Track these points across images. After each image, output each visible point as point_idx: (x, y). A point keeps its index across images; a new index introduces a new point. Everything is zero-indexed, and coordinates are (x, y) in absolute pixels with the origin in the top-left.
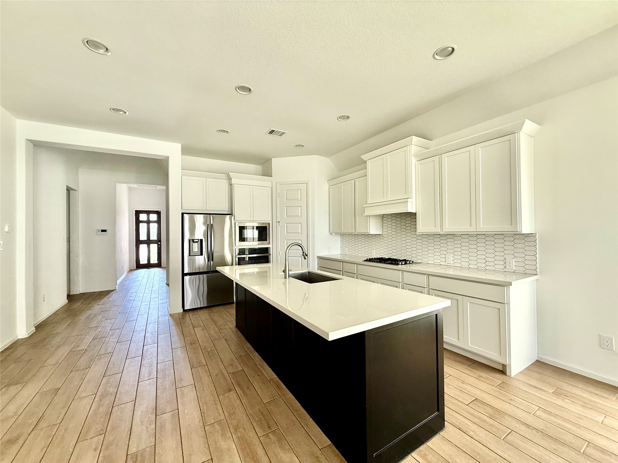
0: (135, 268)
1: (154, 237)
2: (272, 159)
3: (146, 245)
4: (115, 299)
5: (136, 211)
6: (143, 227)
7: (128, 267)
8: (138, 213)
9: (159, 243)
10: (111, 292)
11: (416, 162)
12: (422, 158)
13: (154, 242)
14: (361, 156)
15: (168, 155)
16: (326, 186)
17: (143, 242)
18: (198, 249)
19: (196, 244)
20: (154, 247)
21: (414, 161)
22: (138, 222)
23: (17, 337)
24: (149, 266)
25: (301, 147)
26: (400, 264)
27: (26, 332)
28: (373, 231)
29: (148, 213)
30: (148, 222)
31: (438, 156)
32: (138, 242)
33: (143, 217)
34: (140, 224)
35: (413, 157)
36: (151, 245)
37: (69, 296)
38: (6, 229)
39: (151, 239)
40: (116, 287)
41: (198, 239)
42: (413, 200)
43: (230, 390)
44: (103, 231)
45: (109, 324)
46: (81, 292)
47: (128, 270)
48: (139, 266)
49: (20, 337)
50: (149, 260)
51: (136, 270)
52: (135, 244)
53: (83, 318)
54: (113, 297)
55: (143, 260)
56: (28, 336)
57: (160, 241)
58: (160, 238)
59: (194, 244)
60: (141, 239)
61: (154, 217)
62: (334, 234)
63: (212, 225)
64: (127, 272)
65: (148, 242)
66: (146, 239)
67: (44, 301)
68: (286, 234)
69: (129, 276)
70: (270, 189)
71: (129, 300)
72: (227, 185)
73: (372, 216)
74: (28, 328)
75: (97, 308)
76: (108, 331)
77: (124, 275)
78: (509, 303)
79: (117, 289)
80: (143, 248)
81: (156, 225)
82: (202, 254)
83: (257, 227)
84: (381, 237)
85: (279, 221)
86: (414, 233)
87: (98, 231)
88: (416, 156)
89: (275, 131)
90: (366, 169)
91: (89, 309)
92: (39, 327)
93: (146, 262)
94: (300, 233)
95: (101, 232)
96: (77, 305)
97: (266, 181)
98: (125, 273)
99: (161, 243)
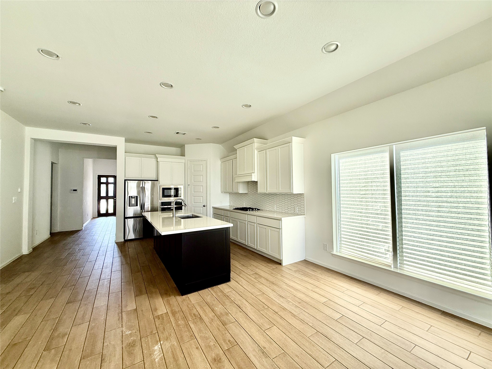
0: (97, 216)
1: (111, 194)
2: (185, 145)
3: (105, 200)
4: (81, 235)
5: (98, 175)
6: (103, 187)
7: (92, 216)
8: (100, 177)
9: (115, 199)
10: (79, 231)
11: (258, 152)
12: (260, 150)
13: (111, 198)
14: (234, 146)
15: (116, 145)
16: (219, 162)
17: (103, 198)
18: (135, 202)
19: (133, 199)
20: (111, 201)
21: (256, 152)
22: (100, 183)
23: (23, 253)
24: (107, 214)
25: (200, 140)
26: (249, 210)
27: (28, 251)
28: (241, 192)
29: (107, 177)
30: (107, 183)
31: (265, 150)
32: (100, 198)
33: (103, 180)
34: (101, 185)
35: (255, 150)
36: (109, 200)
37: (51, 234)
38: (19, 190)
39: (109, 196)
40: (83, 228)
41: (135, 196)
42: (256, 174)
43: (138, 272)
44: (74, 190)
45: (78, 247)
46: (58, 231)
47: (92, 218)
48: (100, 215)
49: (24, 254)
50: (107, 211)
51: (97, 217)
52: (97, 199)
53: (61, 244)
54: (81, 233)
55: (103, 211)
56: (28, 253)
57: (115, 197)
58: (115, 195)
59: (132, 199)
60: (102, 195)
61: (111, 180)
62: (223, 193)
63: (144, 187)
64: (90, 219)
65: (107, 198)
66: (105, 196)
67: (37, 234)
68: (193, 192)
69: (92, 222)
70: (183, 164)
71: (91, 236)
72: (155, 161)
73: (240, 182)
74: (28, 249)
75: (70, 239)
76: (76, 250)
77: (88, 221)
78: (281, 229)
79: (83, 229)
80: (103, 202)
81: (113, 185)
82: (137, 205)
83: (174, 188)
84: (247, 195)
85: (189, 184)
86: (256, 193)
87: (71, 190)
88: (257, 149)
89: (179, 133)
90: (237, 154)
91: (65, 240)
92: (35, 249)
93: (105, 212)
94: (202, 192)
95: (73, 191)
96: (56, 238)
97: (181, 160)
98: (89, 220)
99: (116, 198)
